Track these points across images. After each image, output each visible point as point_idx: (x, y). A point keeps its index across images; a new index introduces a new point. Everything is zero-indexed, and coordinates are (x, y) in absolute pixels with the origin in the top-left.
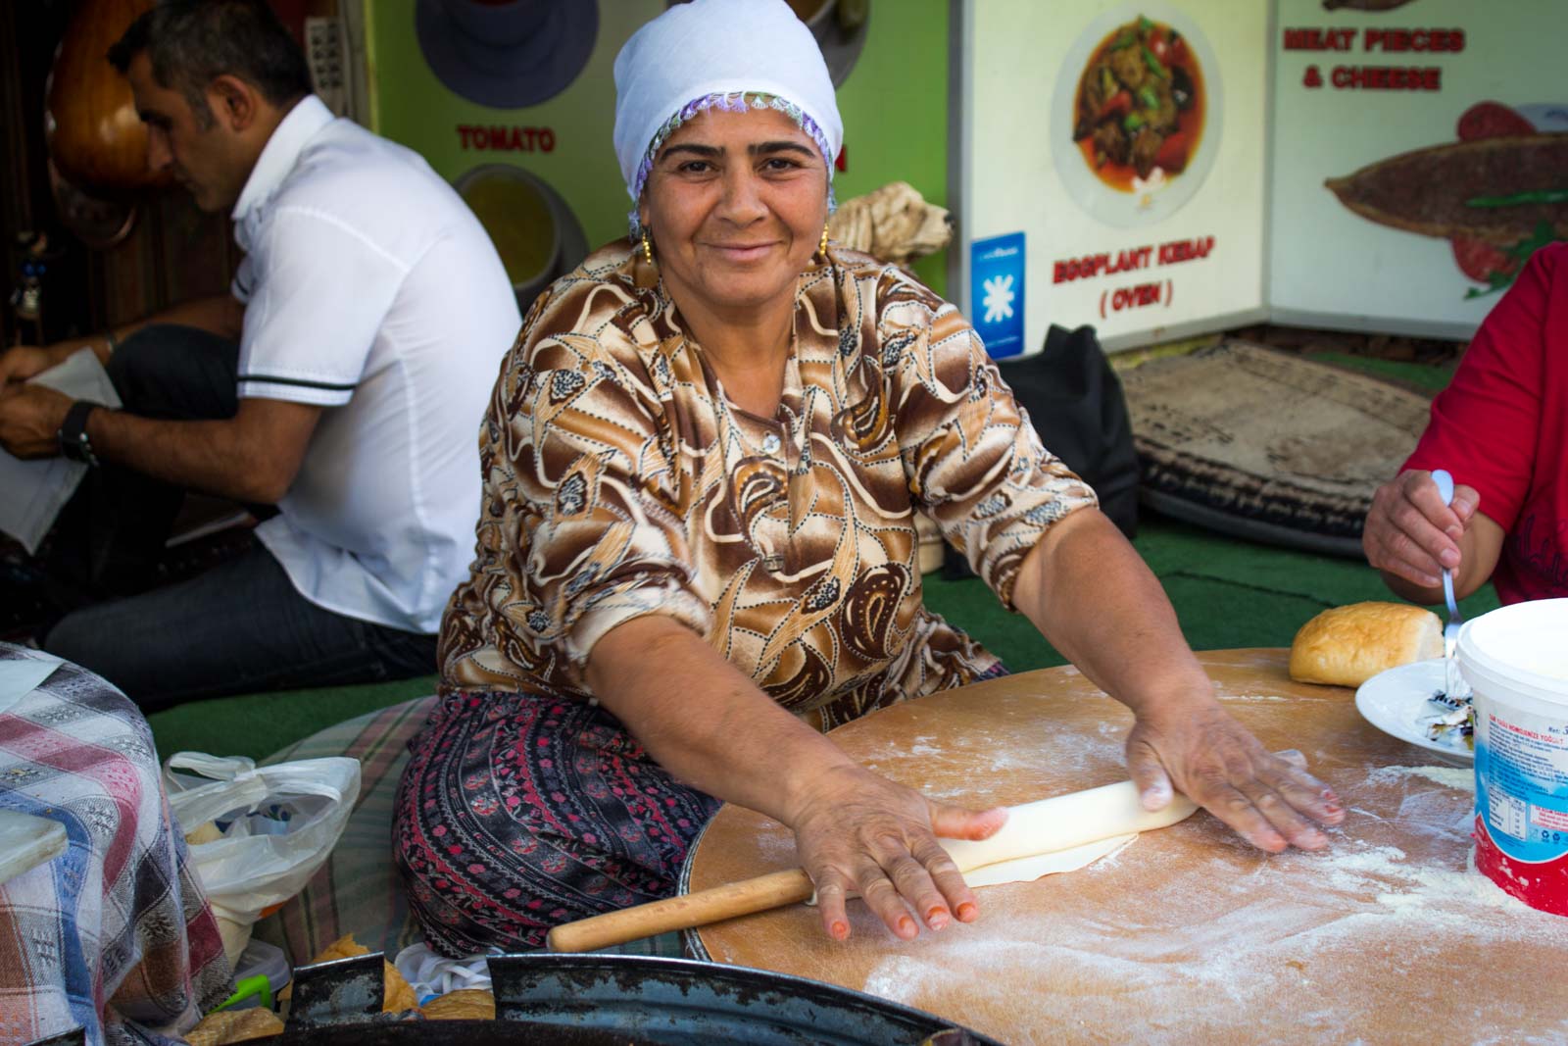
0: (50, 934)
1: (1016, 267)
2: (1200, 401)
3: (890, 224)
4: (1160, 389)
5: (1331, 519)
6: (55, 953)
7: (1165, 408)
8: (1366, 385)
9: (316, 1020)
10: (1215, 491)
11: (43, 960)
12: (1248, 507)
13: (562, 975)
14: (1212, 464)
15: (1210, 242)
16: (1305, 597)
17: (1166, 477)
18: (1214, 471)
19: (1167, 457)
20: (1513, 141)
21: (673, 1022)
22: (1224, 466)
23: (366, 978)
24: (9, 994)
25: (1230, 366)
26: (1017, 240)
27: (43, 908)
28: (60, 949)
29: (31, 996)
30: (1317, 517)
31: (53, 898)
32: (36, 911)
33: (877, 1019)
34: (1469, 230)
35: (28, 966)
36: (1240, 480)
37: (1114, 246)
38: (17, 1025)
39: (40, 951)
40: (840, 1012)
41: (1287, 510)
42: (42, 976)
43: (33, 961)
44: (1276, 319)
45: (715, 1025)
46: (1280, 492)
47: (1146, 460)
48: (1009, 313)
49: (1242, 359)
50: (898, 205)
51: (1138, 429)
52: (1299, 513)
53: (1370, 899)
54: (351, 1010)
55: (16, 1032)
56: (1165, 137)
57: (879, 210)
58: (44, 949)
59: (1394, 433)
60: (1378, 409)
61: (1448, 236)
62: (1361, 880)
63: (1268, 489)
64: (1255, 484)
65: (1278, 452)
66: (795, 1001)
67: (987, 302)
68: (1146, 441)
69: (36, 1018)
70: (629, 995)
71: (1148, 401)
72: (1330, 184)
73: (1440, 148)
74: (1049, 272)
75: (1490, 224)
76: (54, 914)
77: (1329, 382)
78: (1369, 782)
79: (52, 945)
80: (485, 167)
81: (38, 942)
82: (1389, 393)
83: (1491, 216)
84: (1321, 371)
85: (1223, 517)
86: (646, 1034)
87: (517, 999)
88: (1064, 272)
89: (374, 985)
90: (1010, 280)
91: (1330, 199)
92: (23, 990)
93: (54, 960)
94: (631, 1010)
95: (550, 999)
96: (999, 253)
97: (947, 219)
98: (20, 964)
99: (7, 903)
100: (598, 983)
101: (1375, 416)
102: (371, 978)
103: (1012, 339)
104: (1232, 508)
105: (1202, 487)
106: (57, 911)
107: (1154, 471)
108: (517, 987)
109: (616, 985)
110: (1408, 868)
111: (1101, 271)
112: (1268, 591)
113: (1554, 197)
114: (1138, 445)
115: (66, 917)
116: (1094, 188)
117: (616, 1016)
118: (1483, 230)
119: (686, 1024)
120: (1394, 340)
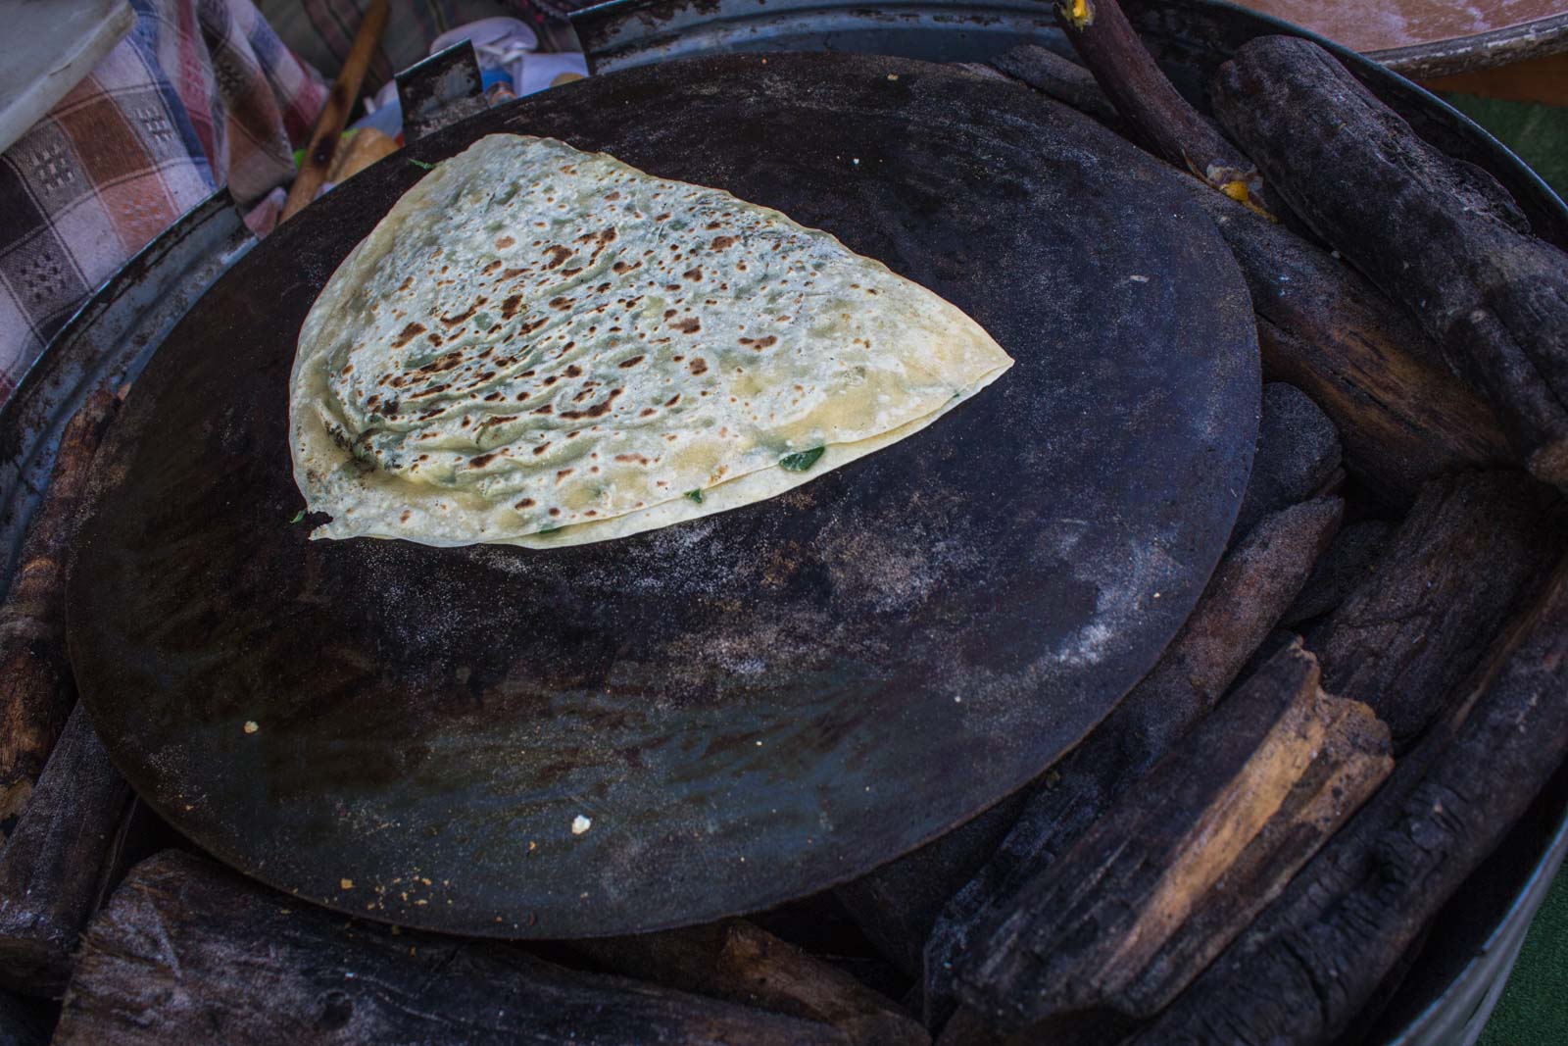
0: (155, 108)
6: (166, 125)
9: (427, 116)
11: (157, 137)
13: (642, 14)
21: (753, 30)
23: (460, 65)
24: (136, 178)
27: (139, 86)
28: (170, 118)
29: (158, 175)
31: (143, 72)
32: (132, 91)
35: (146, 146)
38: (153, 204)
39: (150, 129)
42: (161, 153)
43: (148, 141)
54: (455, 98)
55: (154, 211)
58: (154, 126)
69: (170, 193)
70: (709, 16)
76: (151, 88)
79: (161, 118)
81: (146, 121)
86: (730, 48)
87: (605, 47)
89: (470, 70)
92: (149, 170)
93: (168, 132)
94: (713, 30)
95: (636, 39)
98: (137, 147)
99: (102, 90)
100: (678, 12)
102: (465, 65)
106: (153, 84)
108: (602, 36)
109: (694, 10)
115: (165, 86)
117: (699, 39)
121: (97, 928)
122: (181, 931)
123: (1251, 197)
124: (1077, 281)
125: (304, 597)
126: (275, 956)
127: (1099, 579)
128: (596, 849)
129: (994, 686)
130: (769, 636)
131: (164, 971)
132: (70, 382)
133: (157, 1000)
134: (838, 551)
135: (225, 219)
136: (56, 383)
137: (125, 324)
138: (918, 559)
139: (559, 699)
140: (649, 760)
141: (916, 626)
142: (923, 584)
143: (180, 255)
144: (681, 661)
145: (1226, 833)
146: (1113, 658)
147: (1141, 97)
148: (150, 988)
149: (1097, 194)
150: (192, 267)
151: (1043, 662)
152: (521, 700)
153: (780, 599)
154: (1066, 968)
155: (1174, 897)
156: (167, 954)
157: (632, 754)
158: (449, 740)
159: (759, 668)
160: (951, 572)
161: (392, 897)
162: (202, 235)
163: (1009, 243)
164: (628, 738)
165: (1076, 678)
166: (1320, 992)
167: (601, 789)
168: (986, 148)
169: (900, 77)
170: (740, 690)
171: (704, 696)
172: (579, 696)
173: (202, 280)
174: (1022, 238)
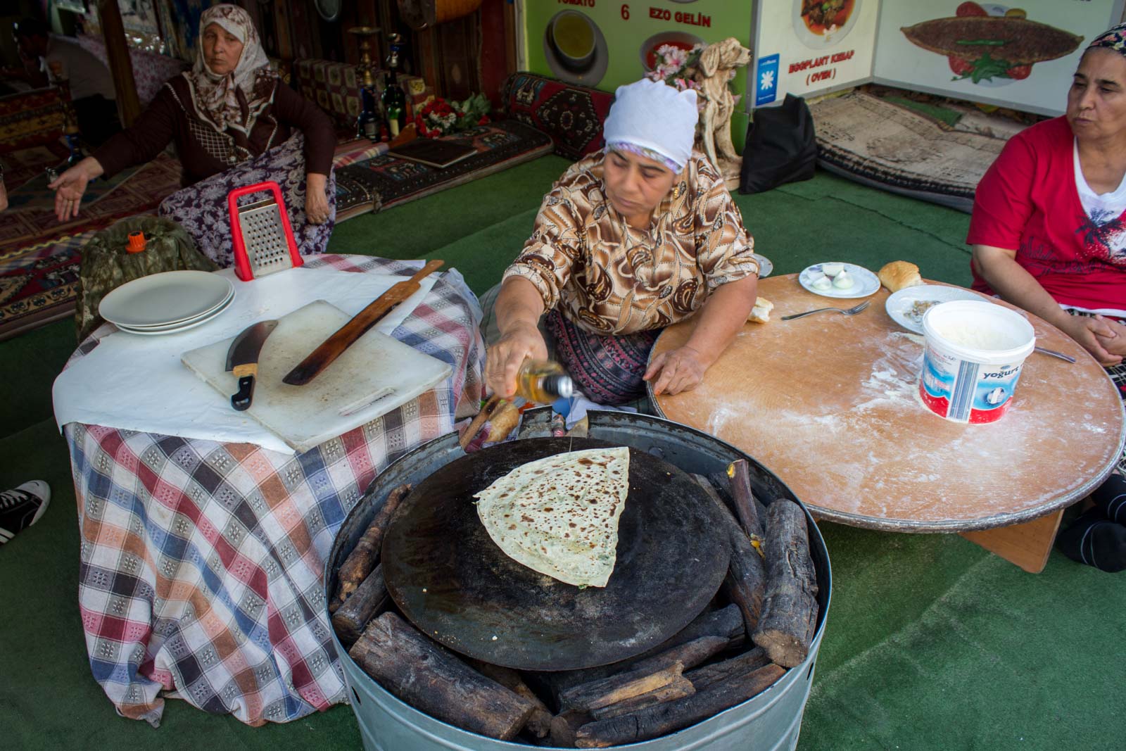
0: (445, 396)
1: (775, 68)
2: (843, 121)
3: (727, 54)
4: (828, 114)
5: (889, 178)
7: (829, 124)
8: (909, 115)
10: (845, 162)
11: (442, 405)
12: (857, 170)
14: (845, 151)
15: (852, 53)
16: (876, 211)
17: (827, 155)
18: (846, 154)
19: (828, 147)
20: (978, 18)
22: (850, 152)
24: (432, 417)
25: (856, 104)
26: (776, 57)
27: (443, 388)
28: (448, 401)
29: (438, 418)
30: (883, 176)
31: (446, 384)
32: (441, 390)
33: (714, 443)
34: (957, 53)
35: (438, 407)
36: (856, 159)
37: (813, 56)
38: (435, 427)
39: (441, 402)
40: (702, 439)
41: (872, 173)
42: (442, 411)
43: (440, 407)
44: (876, 81)
45: (660, 436)
46: (871, 165)
47: (820, 148)
48: (771, 86)
49: (861, 100)
50: (731, 47)
51: (817, 134)
52: (877, 174)
53: (882, 392)
54: (540, 421)
55: (434, 432)
56: (838, 12)
57: (723, 50)
58: (443, 401)
59: (917, 137)
60: (912, 126)
61: (947, 55)
62: (880, 384)
63: (866, 163)
64: (861, 161)
65: (872, 145)
66: (688, 433)
67: (762, 82)
68: (821, 140)
70: (633, 424)
71: (822, 121)
72: (902, 29)
73: (948, 19)
74: (788, 69)
75: (965, 52)
76: (447, 390)
77: (894, 113)
78: (888, 339)
79: (446, 400)
80: (566, 10)
81: (441, 399)
82: (917, 119)
83: (966, 48)
84: (891, 107)
85: (847, 173)
88: (794, 68)
90: (772, 72)
91: (902, 35)
93: (446, 405)
96: (769, 62)
97: (749, 54)
98: (436, 407)
101: (911, 129)
103: (771, 95)
104: (851, 170)
105: (841, 160)
106: (448, 388)
107: (823, 152)
108: (595, 418)
110: (897, 379)
111: (808, 67)
112: (862, 207)
113: (992, 43)
114: (817, 141)
115: (450, 390)
116: (809, 35)
118: (962, 54)
119: (651, 435)
120: (921, 94)
121: (375, 621)
122: (394, 629)
123: (760, 547)
124: (680, 554)
125: (448, 564)
126: (414, 641)
127: (639, 629)
128: (496, 644)
129: (602, 643)
130: (555, 613)
131: (388, 636)
132: (393, 476)
133: (384, 641)
134: (581, 600)
135: (455, 439)
136: (389, 475)
137: (414, 463)
138: (599, 609)
139: (501, 610)
140: (516, 630)
141: (591, 624)
142: (597, 615)
143: (437, 446)
144: (533, 611)
145: (634, 689)
146: (633, 647)
147: (740, 506)
148: (383, 638)
149: (702, 532)
150: (438, 451)
151: (616, 642)
152: (492, 607)
153: (562, 606)
154: (583, 698)
155: (615, 696)
156: (390, 632)
157: (513, 627)
158: (472, 610)
159: (550, 619)
160: (605, 615)
161: (446, 639)
162: (445, 442)
163: (668, 538)
164: (513, 623)
165: (622, 648)
166: (638, 728)
167: (502, 632)
168: (680, 507)
169: (672, 474)
170: (543, 622)
171: (535, 621)
172: (505, 611)
173: (440, 455)
174: (672, 538)
